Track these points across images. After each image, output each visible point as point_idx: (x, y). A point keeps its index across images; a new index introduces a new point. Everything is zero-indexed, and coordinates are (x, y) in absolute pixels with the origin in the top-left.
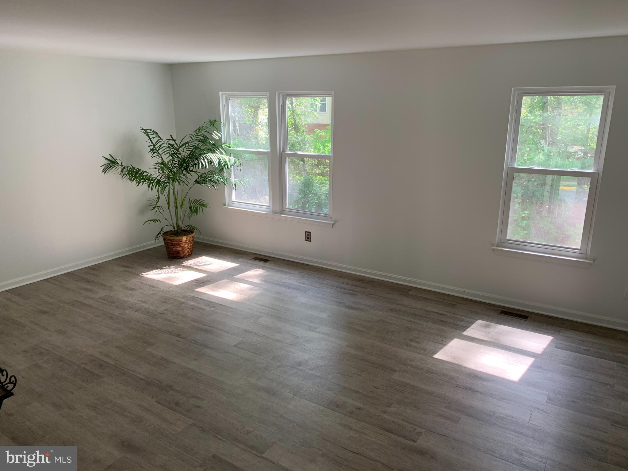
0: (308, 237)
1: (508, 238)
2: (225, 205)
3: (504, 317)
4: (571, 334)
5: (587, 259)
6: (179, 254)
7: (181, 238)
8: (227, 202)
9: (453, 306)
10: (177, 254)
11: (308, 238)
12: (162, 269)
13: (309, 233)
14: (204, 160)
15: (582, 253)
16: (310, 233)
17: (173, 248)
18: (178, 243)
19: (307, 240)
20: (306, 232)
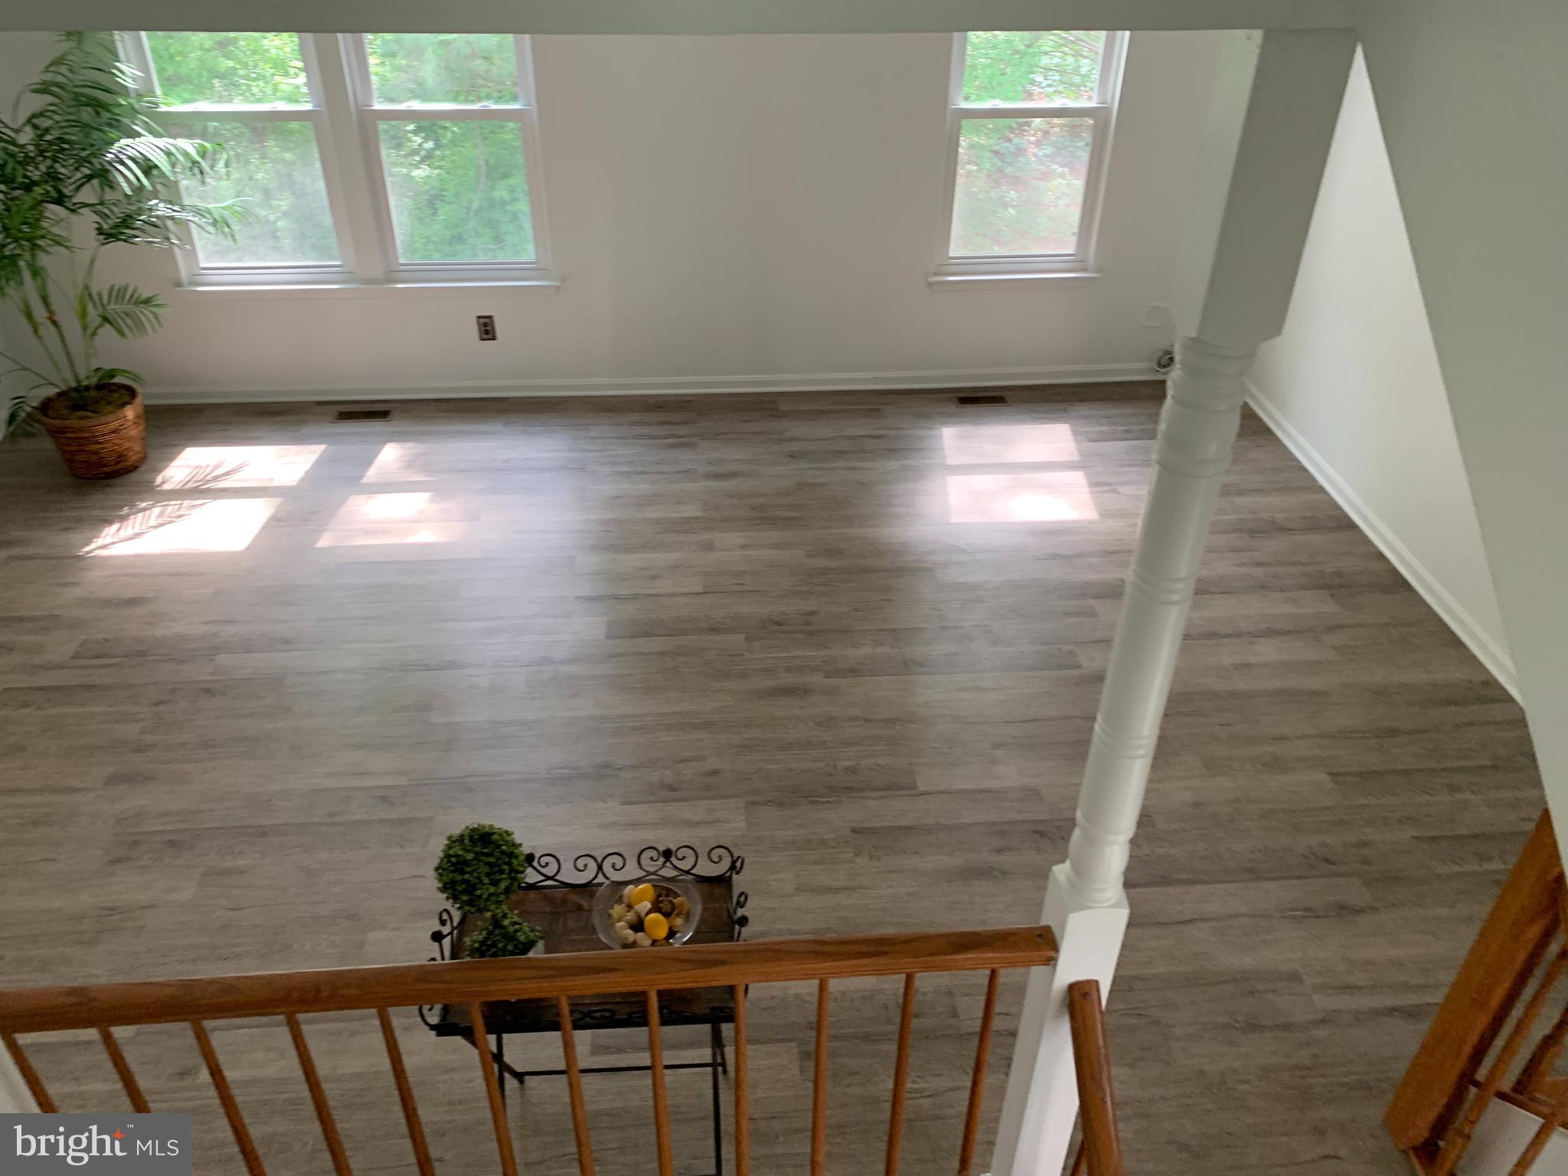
0: (487, 329)
1: (952, 254)
2: (179, 284)
3: (970, 409)
4: (1084, 409)
5: (1085, 270)
6: (121, 461)
7: (120, 414)
8: (184, 273)
9: (875, 413)
10: (118, 463)
11: (487, 332)
12: (123, 519)
13: (487, 320)
14: (123, 163)
15: (1078, 261)
16: (490, 317)
17: (103, 448)
18: (113, 432)
19: (485, 336)
20: (479, 317)
